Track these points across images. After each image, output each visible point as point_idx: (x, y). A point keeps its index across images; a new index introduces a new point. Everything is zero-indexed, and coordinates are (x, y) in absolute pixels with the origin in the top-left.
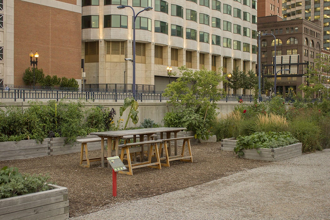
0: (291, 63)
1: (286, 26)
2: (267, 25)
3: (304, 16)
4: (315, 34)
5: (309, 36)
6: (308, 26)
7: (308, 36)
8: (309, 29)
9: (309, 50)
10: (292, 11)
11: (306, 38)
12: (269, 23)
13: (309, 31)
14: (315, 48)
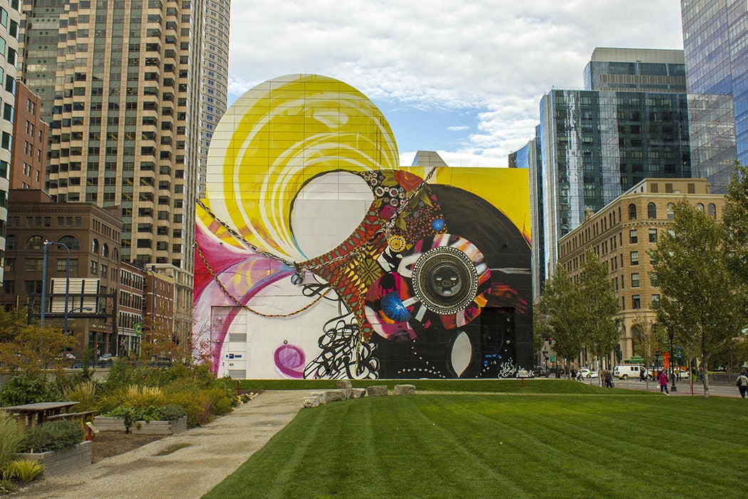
0: (85, 293)
1: (59, 214)
2: (20, 206)
3: (85, 191)
4: (112, 233)
5: (100, 235)
6: (100, 217)
7: (98, 236)
8: (101, 223)
9: (100, 263)
10: (60, 178)
11: (96, 241)
12: (23, 203)
13: (101, 226)
14: (110, 259)
